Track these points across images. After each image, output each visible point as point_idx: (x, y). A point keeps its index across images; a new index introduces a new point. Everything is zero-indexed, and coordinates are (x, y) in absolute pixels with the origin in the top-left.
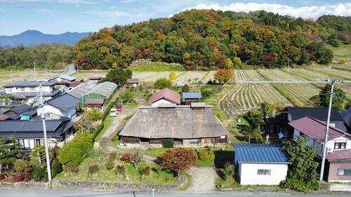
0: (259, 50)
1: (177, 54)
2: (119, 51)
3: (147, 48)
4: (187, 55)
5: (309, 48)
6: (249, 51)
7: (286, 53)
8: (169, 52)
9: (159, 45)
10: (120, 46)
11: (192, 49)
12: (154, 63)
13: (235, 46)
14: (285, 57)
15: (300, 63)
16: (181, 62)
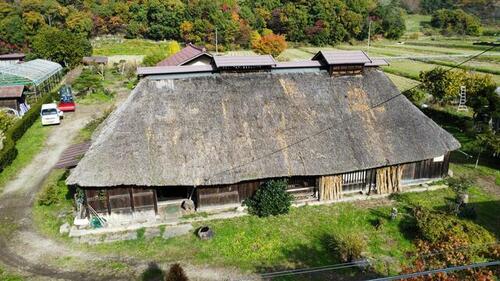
0: (300, 17)
1: (169, 25)
2: (62, 20)
3: (114, 15)
4: (187, 25)
5: (373, 15)
6: (286, 19)
7: (342, 22)
8: (156, 20)
9: (136, 11)
10: (65, 10)
11: (195, 16)
12: (130, 41)
13: (263, 11)
14: (340, 27)
15: (361, 37)
16: (177, 38)
